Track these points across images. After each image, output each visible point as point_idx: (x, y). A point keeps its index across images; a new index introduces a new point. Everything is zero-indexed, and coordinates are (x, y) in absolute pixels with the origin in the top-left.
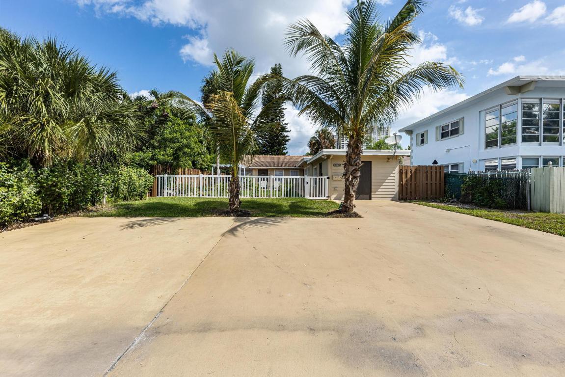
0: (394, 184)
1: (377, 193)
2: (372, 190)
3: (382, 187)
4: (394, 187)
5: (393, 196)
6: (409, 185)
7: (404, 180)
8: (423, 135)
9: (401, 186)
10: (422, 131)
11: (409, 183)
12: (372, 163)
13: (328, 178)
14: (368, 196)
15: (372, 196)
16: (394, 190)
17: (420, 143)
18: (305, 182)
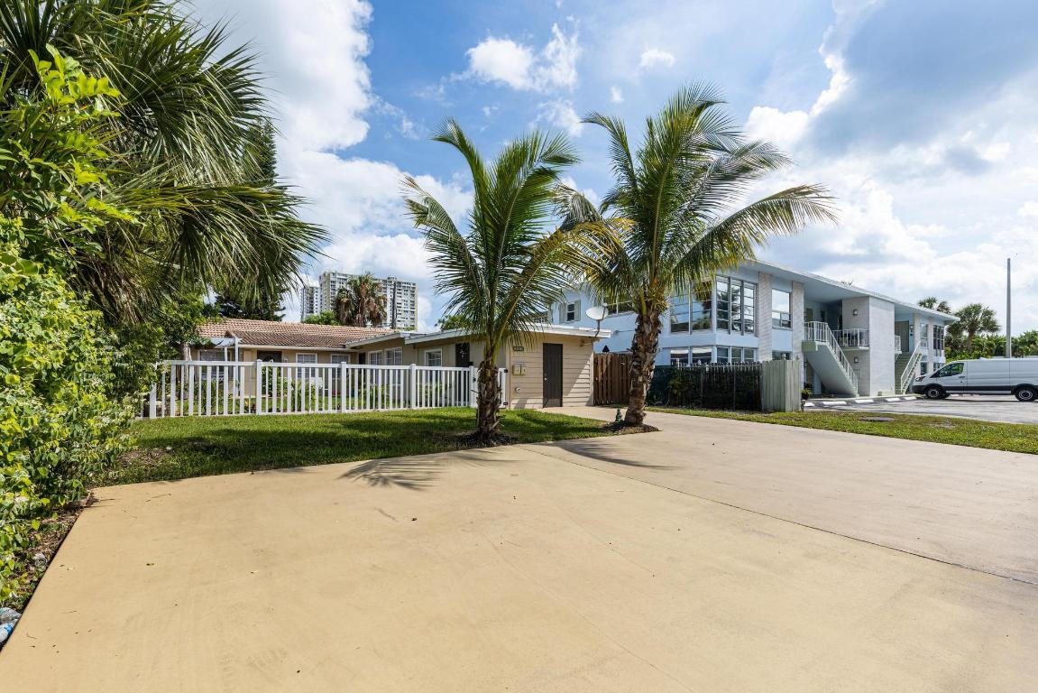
0: (588, 381)
1: (570, 395)
2: (564, 391)
3: (575, 386)
4: (588, 386)
5: (587, 399)
6: (605, 382)
7: (600, 374)
8: (571, 307)
9: (596, 383)
10: (571, 301)
11: (605, 379)
12: (564, 347)
13: (506, 371)
14: (557, 401)
15: (564, 400)
16: (588, 390)
17: (566, 319)
18: (471, 379)
